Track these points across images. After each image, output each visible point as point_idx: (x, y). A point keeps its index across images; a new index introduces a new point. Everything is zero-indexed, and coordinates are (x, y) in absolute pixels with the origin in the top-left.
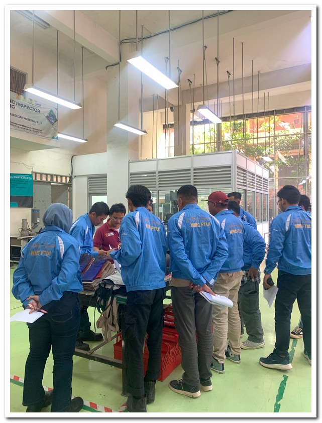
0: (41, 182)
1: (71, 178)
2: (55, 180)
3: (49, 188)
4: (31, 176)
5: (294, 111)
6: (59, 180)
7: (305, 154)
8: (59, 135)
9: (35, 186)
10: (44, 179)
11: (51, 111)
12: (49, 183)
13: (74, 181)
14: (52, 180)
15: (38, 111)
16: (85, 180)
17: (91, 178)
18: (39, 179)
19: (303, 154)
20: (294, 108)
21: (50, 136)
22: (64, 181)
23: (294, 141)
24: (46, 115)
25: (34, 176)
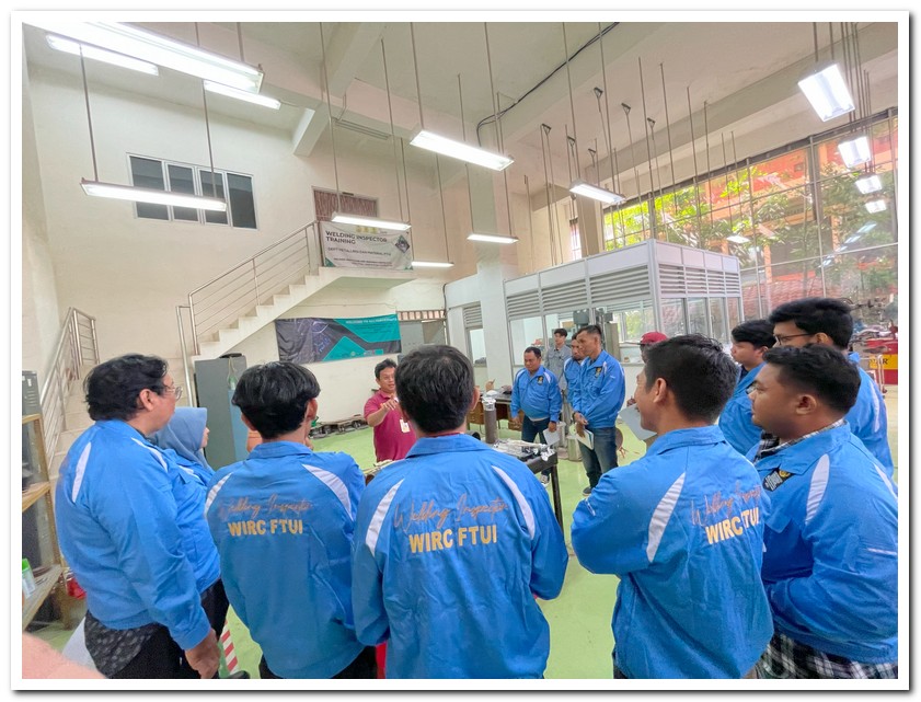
0: (409, 321)
1: (445, 311)
2: (425, 316)
3: (420, 326)
4: (396, 316)
5: (786, 150)
6: (431, 316)
7: (816, 218)
8: (414, 264)
9: (401, 327)
10: (412, 318)
11: (401, 237)
12: (419, 321)
13: (449, 314)
14: (422, 317)
15: (385, 240)
16: (460, 311)
17: (466, 308)
18: (406, 318)
19: (812, 218)
20: (787, 146)
21: (402, 267)
22: (437, 316)
23: (791, 201)
24: (396, 242)
25: (399, 316)
